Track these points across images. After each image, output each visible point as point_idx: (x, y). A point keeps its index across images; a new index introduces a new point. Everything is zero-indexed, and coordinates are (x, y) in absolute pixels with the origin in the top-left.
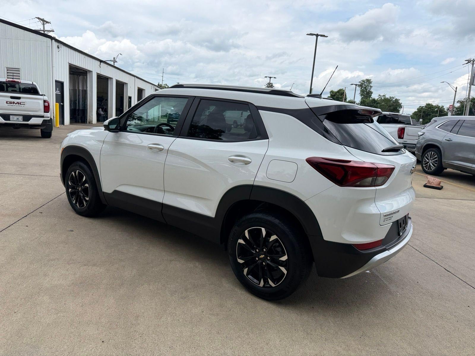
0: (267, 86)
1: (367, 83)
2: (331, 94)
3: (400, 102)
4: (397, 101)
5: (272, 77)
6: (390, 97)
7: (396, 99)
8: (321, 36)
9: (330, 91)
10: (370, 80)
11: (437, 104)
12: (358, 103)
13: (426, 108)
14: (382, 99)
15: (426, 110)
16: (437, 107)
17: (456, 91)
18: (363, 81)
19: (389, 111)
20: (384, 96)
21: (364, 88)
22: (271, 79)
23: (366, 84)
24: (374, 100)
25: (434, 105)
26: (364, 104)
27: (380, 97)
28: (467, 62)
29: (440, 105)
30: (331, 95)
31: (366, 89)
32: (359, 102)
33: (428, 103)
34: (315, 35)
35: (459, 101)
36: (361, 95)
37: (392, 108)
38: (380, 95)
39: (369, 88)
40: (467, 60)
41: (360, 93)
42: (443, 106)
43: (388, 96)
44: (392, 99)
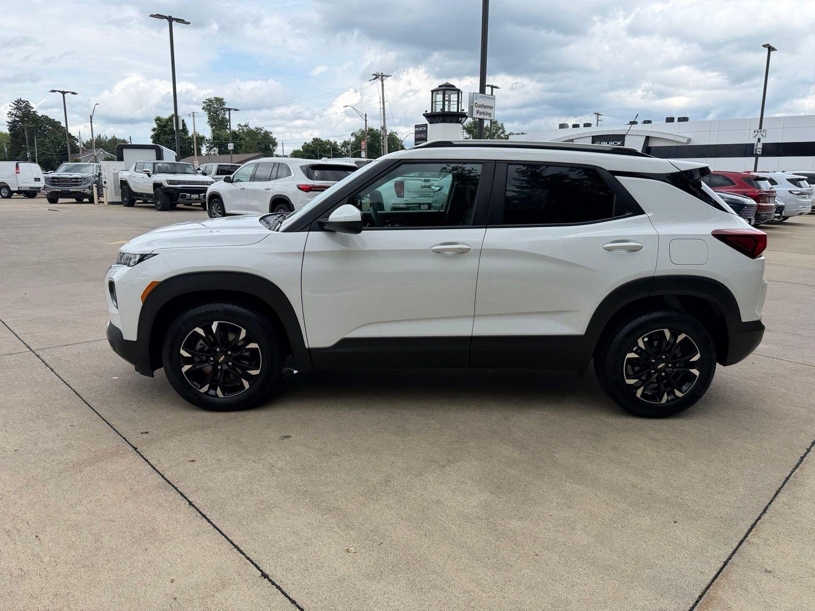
0: (15, 106)
1: (217, 105)
2: (157, 123)
3: (274, 136)
4: (267, 134)
5: (68, 92)
6: (256, 128)
7: (266, 132)
8: (178, 20)
9: (155, 118)
10: (222, 99)
11: (327, 139)
12: (208, 139)
13: (314, 144)
14: (244, 131)
15: (315, 148)
16: (329, 143)
17: (366, 120)
18: (210, 101)
19: (259, 150)
20: (246, 126)
21: (213, 113)
22: (66, 95)
23: (215, 106)
24: (234, 133)
25: (324, 139)
26: (219, 140)
27: (240, 128)
28: (375, 77)
29: (332, 140)
30: (159, 125)
31: (218, 115)
32: (211, 138)
33: (315, 138)
34: (166, 18)
35: (353, 133)
36: (212, 125)
37: (262, 146)
38: (240, 125)
39: (221, 113)
40: (374, 75)
41: (209, 122)
42: (336, 142)
43: (252, 127)
44: (260, 131)
